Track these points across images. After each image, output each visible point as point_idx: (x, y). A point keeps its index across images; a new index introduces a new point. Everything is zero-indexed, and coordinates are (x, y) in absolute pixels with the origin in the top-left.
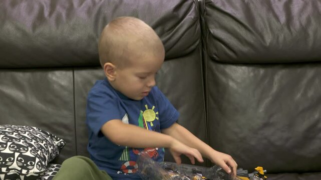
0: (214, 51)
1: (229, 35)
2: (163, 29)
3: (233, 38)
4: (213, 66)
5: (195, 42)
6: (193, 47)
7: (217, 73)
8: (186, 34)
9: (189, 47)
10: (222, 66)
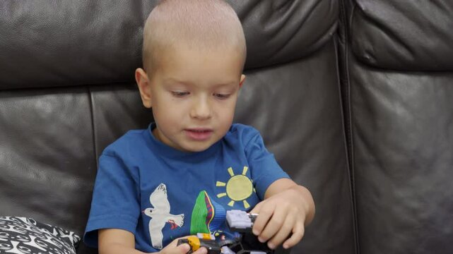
0: (368, 45)
1: (398, 15)
2: (272, 4)
3: (405, 19)
4: (363, 74)
5: (328, 29)
6: (325, 38)
7: (370, 88)
8: (313, 13)
9: (318, 39)
10: (380, 76)
